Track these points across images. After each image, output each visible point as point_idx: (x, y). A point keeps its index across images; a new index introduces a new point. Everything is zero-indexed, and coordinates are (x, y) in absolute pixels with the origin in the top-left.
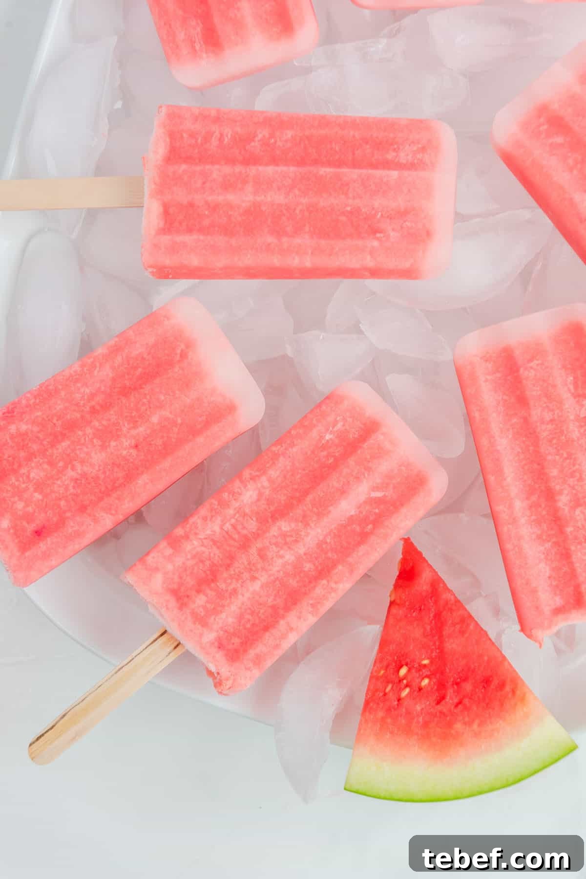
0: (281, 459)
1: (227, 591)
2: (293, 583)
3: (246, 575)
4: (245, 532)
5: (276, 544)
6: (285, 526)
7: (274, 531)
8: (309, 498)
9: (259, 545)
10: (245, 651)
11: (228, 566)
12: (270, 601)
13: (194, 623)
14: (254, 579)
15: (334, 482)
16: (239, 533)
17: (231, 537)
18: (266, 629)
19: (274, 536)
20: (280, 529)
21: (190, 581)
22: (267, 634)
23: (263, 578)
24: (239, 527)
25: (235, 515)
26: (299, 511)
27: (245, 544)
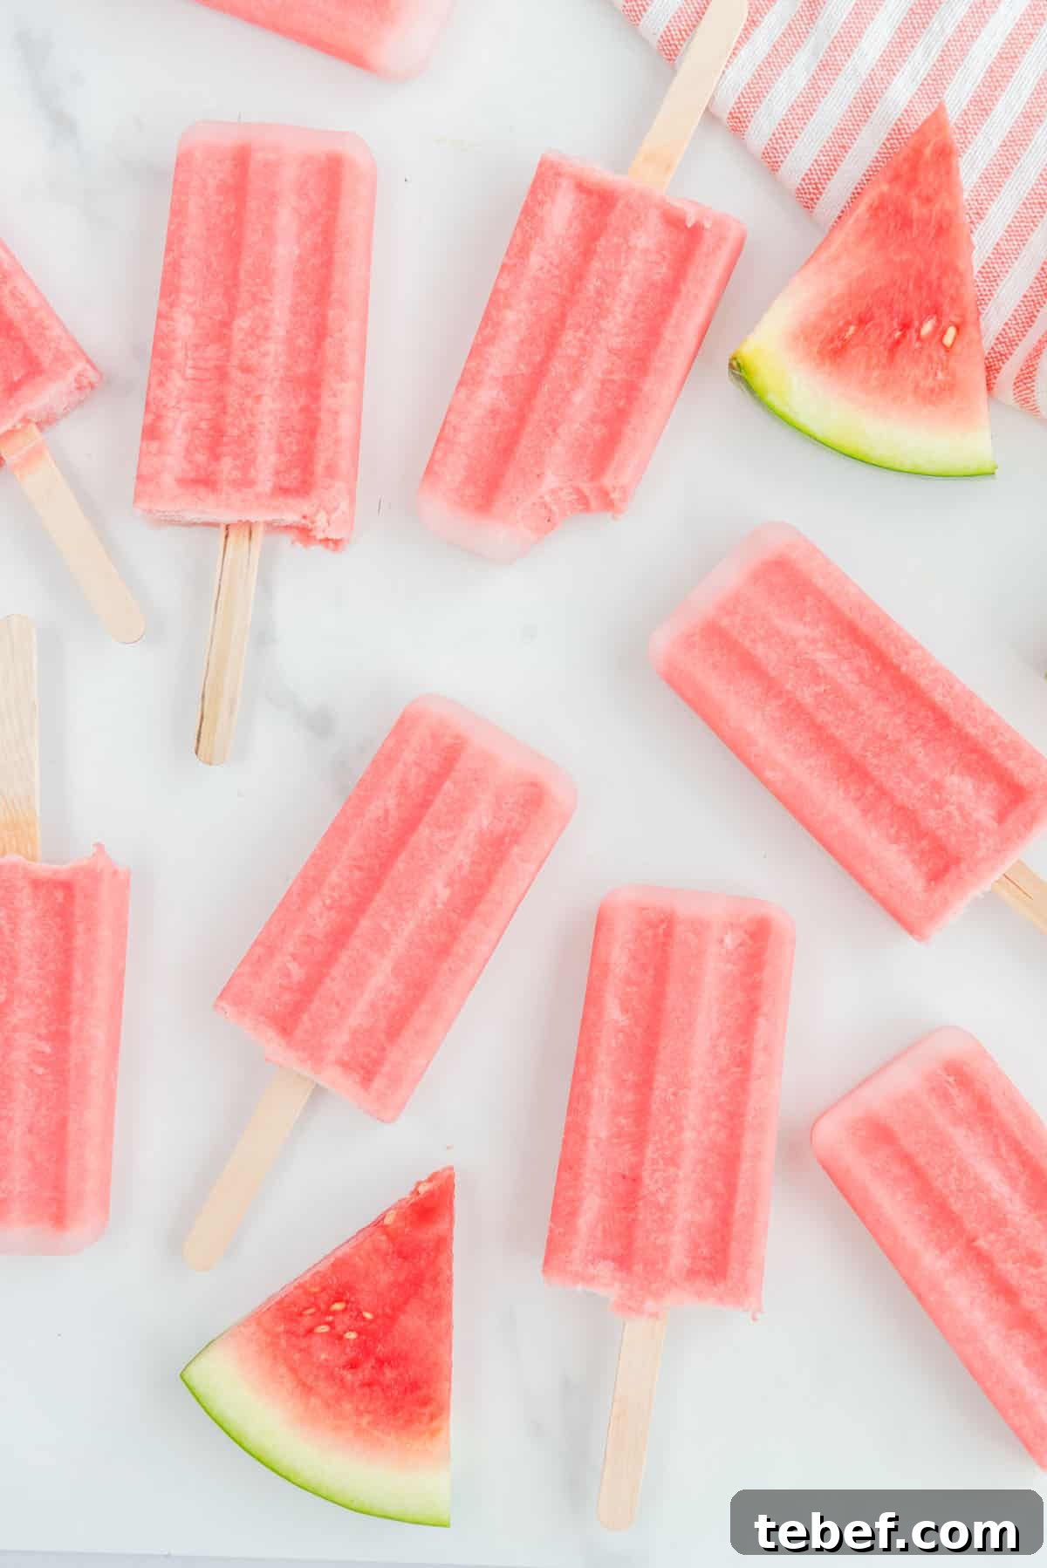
0: (183, 262)
1: (243, 433)
2: (302, 369)
3: (249, 402)
4: (211, 364)
5: (251, 347)
6: (243, 323)
7: (238, 336)
8: (242, 275)
9: (235, 361)
10: (312, 474)
11: (224, 411)
12: (295, 407)
13: (239, 490)
14: (258, 398)
15: (252, 237)
16: (206, 370)
17: (201, 381)
18: (313, 433)
19: (242, 340)
20: (241, 329)
21: (201, 458)
22: (319, 439)
23: (268, 391)
24: (202, 364)
25: (186, 355)
26: (244, 298)
27: (222, 375)
